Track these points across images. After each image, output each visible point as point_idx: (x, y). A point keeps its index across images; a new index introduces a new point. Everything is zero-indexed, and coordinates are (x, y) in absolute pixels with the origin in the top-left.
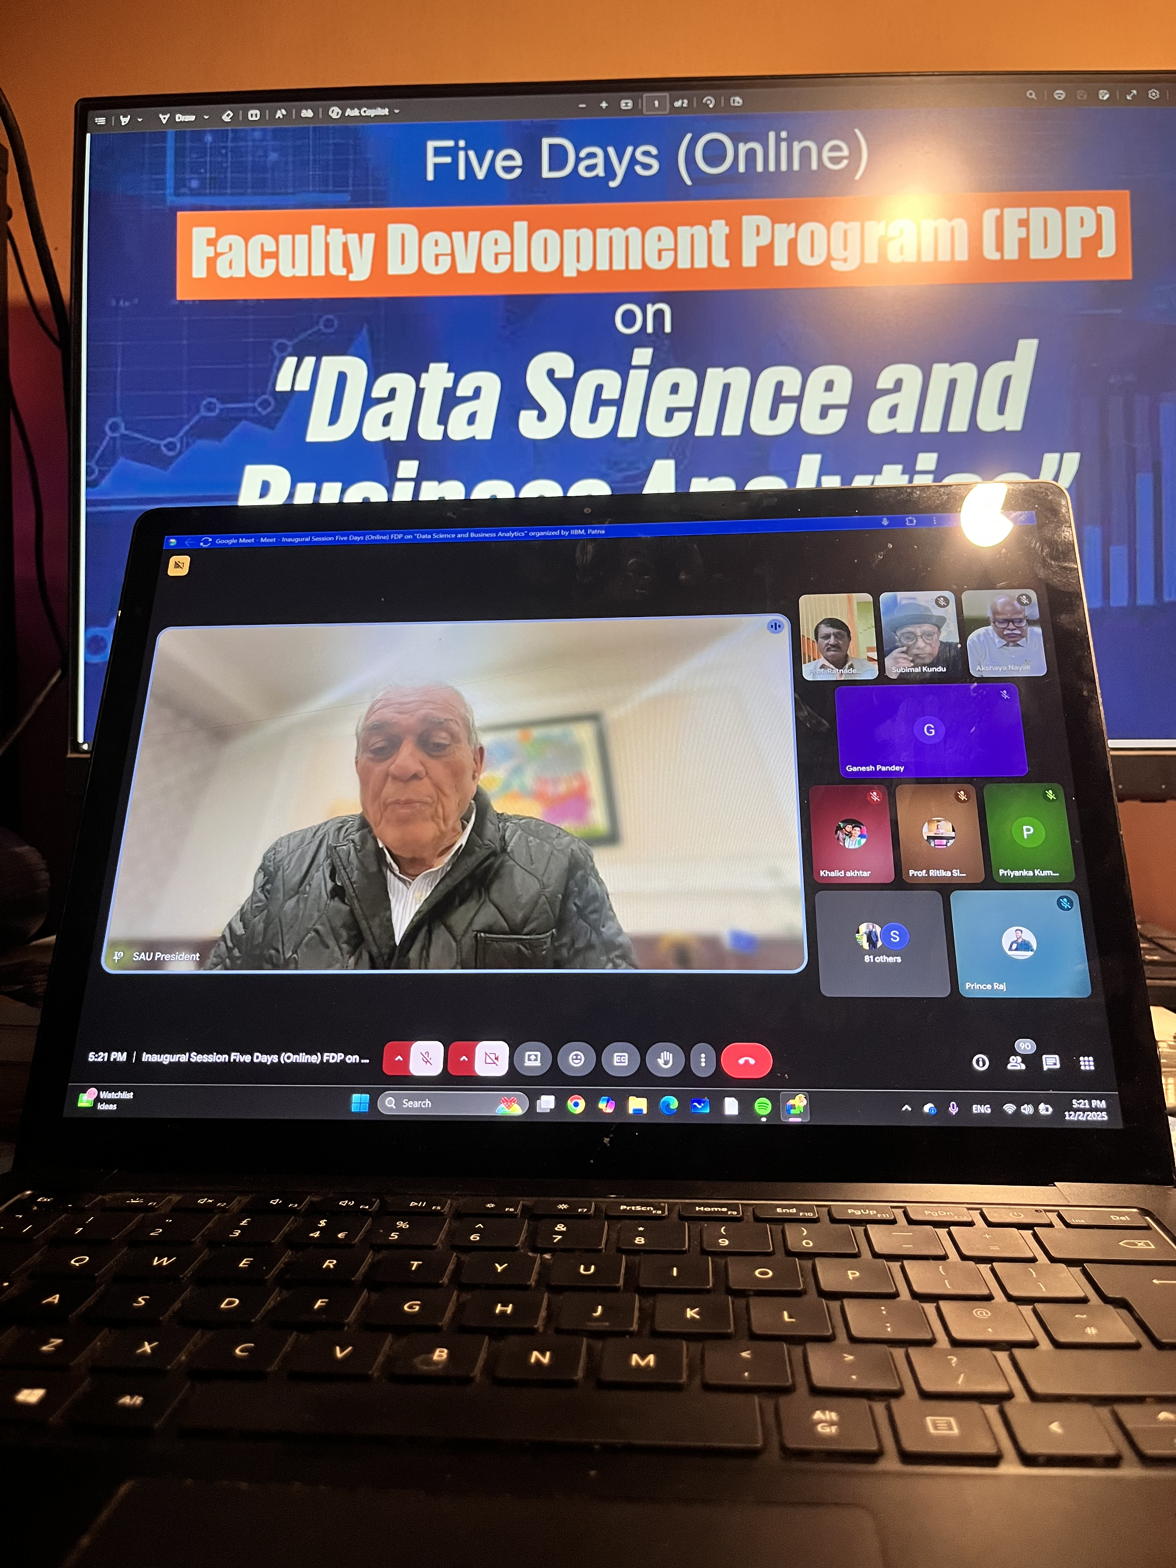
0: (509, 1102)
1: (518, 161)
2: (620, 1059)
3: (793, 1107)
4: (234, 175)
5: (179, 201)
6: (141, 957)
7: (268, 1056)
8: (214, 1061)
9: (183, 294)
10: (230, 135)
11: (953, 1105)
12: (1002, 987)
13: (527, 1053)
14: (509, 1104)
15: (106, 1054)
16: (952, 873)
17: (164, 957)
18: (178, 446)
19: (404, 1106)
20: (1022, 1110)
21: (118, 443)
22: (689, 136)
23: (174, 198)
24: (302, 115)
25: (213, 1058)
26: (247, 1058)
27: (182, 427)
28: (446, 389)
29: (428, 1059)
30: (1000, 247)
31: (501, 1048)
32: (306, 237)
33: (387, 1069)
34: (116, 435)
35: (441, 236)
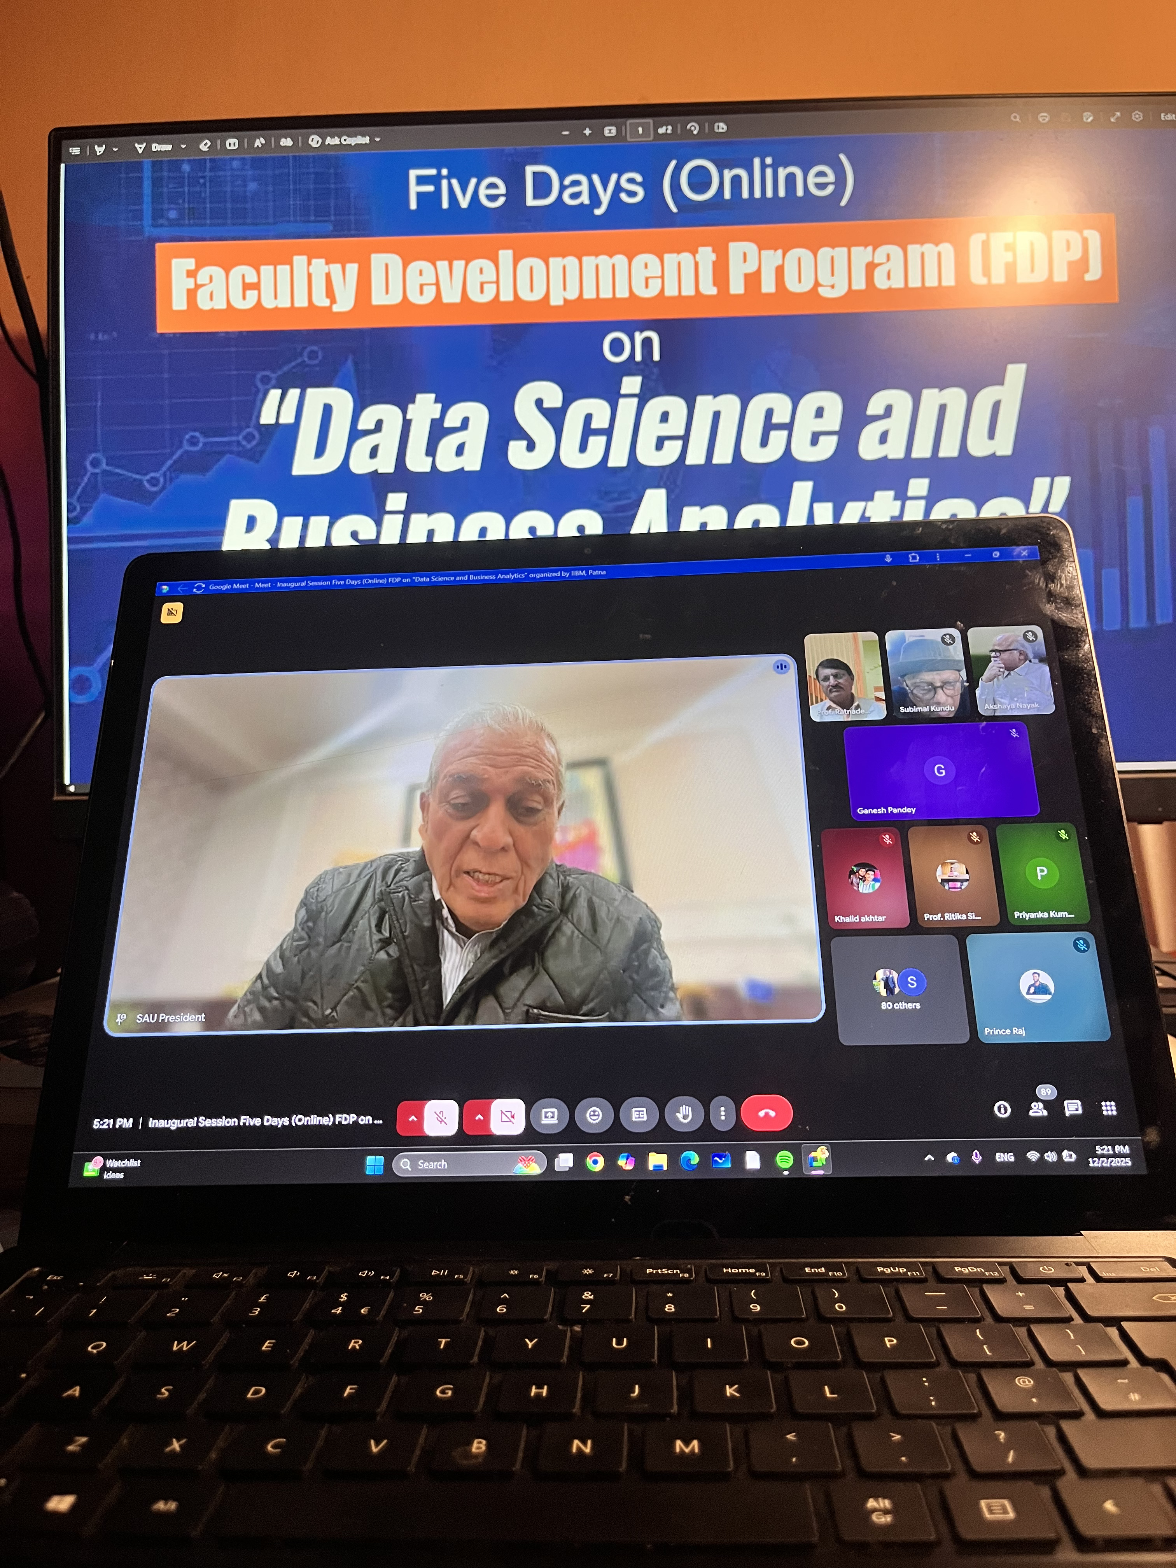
0: (527, 1161)
1: (502, 189)
2: (639, 1114)
3: (815, 1159)
4: (212, 206)
5: (156, 232)
6: (145, 1019)
7: (279, 1119)
8: (223, 1125)
9: (163, 327)
10: (208, 164)
11: (976, 1154)
12: (1022, 1032)
13: (544, 1110)
14: (527, 1163)
15: (112, 1121)
16: (967, 916)
17: (168, 1018)
18: (162, 480)
19: (420, 1168)
20: (1046, 1158)
21: (99, 478)
22: (673, 163)
23: (153, 230)
24: (282, 144)
25: (222, 1122)
26: (257, 1122)
27: (164, 462)
28: (433, 420)
29: (443, 1118)
30: (987, 272)
31: (517, 1106)
32: (288, 267)
33: (401, 1131)
34: (97, 471)
35: (425, 265)
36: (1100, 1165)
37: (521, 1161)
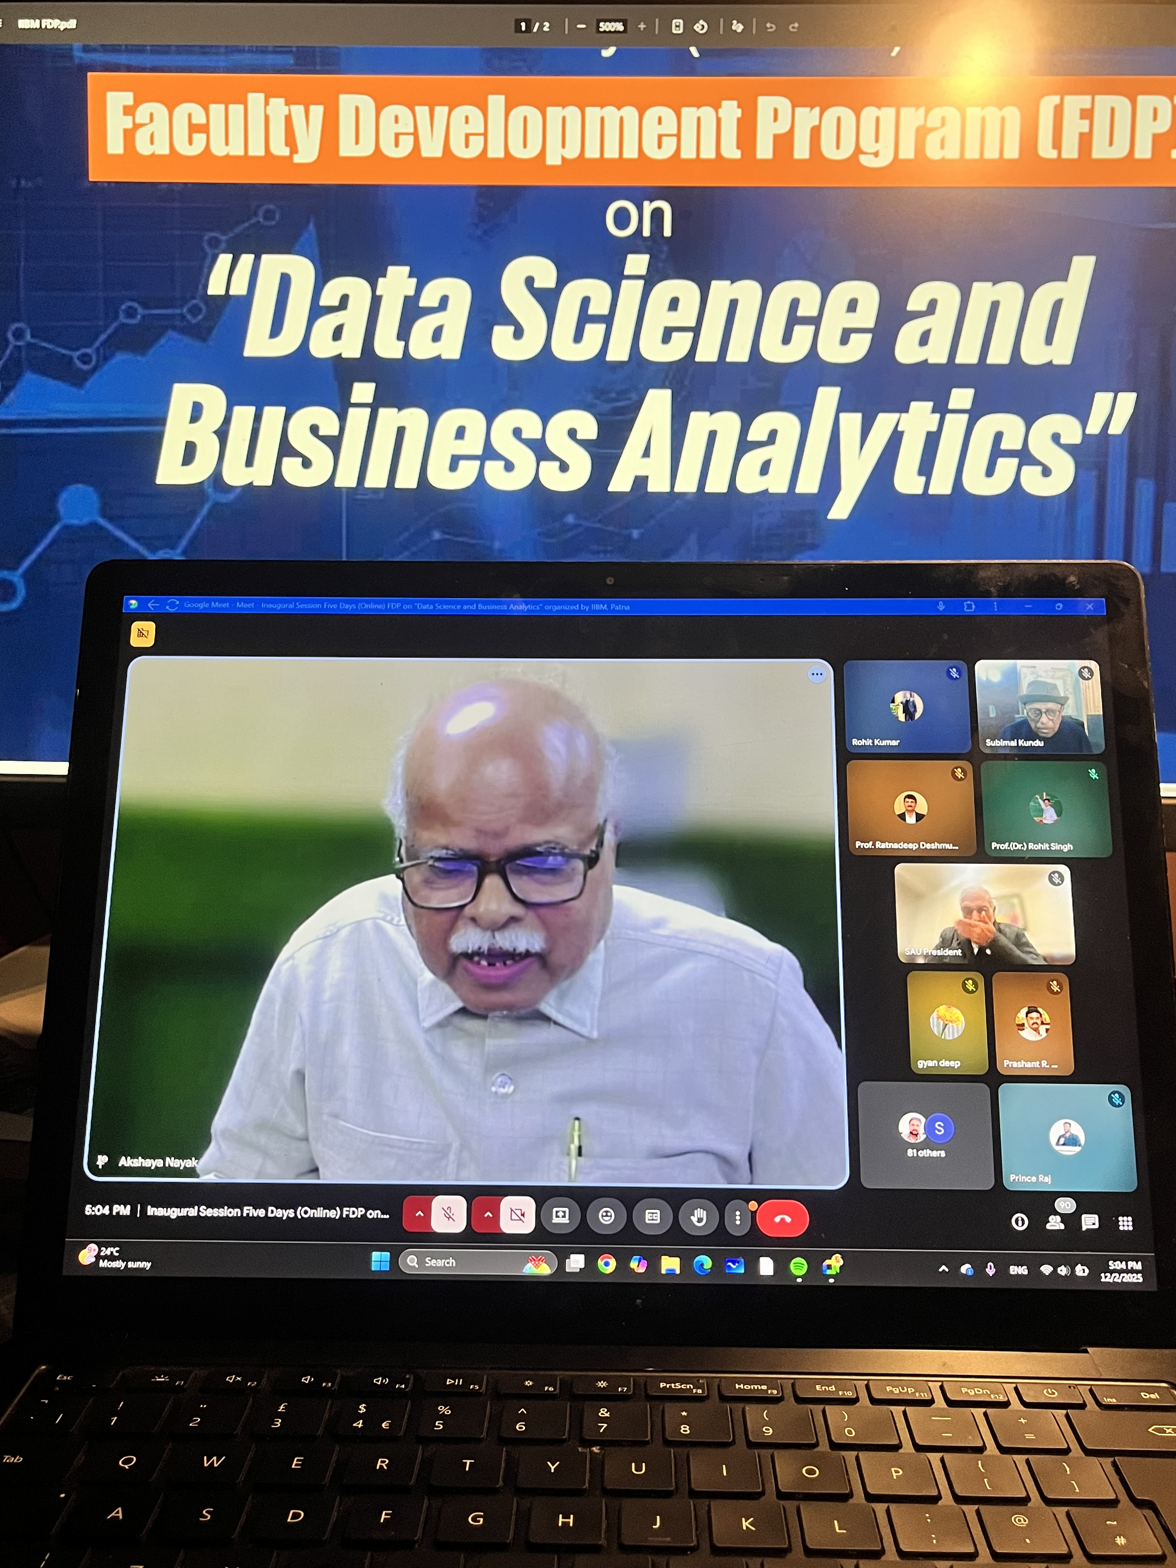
0: (537, 1261)
2: (652, 1216)
3: (829, 1267)
5: (88, 58)
7: (284, 1211)
8: (226, 1215)
11: (991, 1266)
13: (555, 1210)
14: (537, 1263)
15: (107, 1207)
18: (95, 358)
19: (426, 1265)
20: (1059, 1272)
25: (224, 1212)
26: (261, 1213)
28: (407, 298)
29: (451, 1215)
30: (1057, 143)
31: (528, 1205)
32: (241, 107)
33: (408, 1225)
34: (21, 343)
35: (401, 110)
36: (1111, 1281)
37: (531, 1261)
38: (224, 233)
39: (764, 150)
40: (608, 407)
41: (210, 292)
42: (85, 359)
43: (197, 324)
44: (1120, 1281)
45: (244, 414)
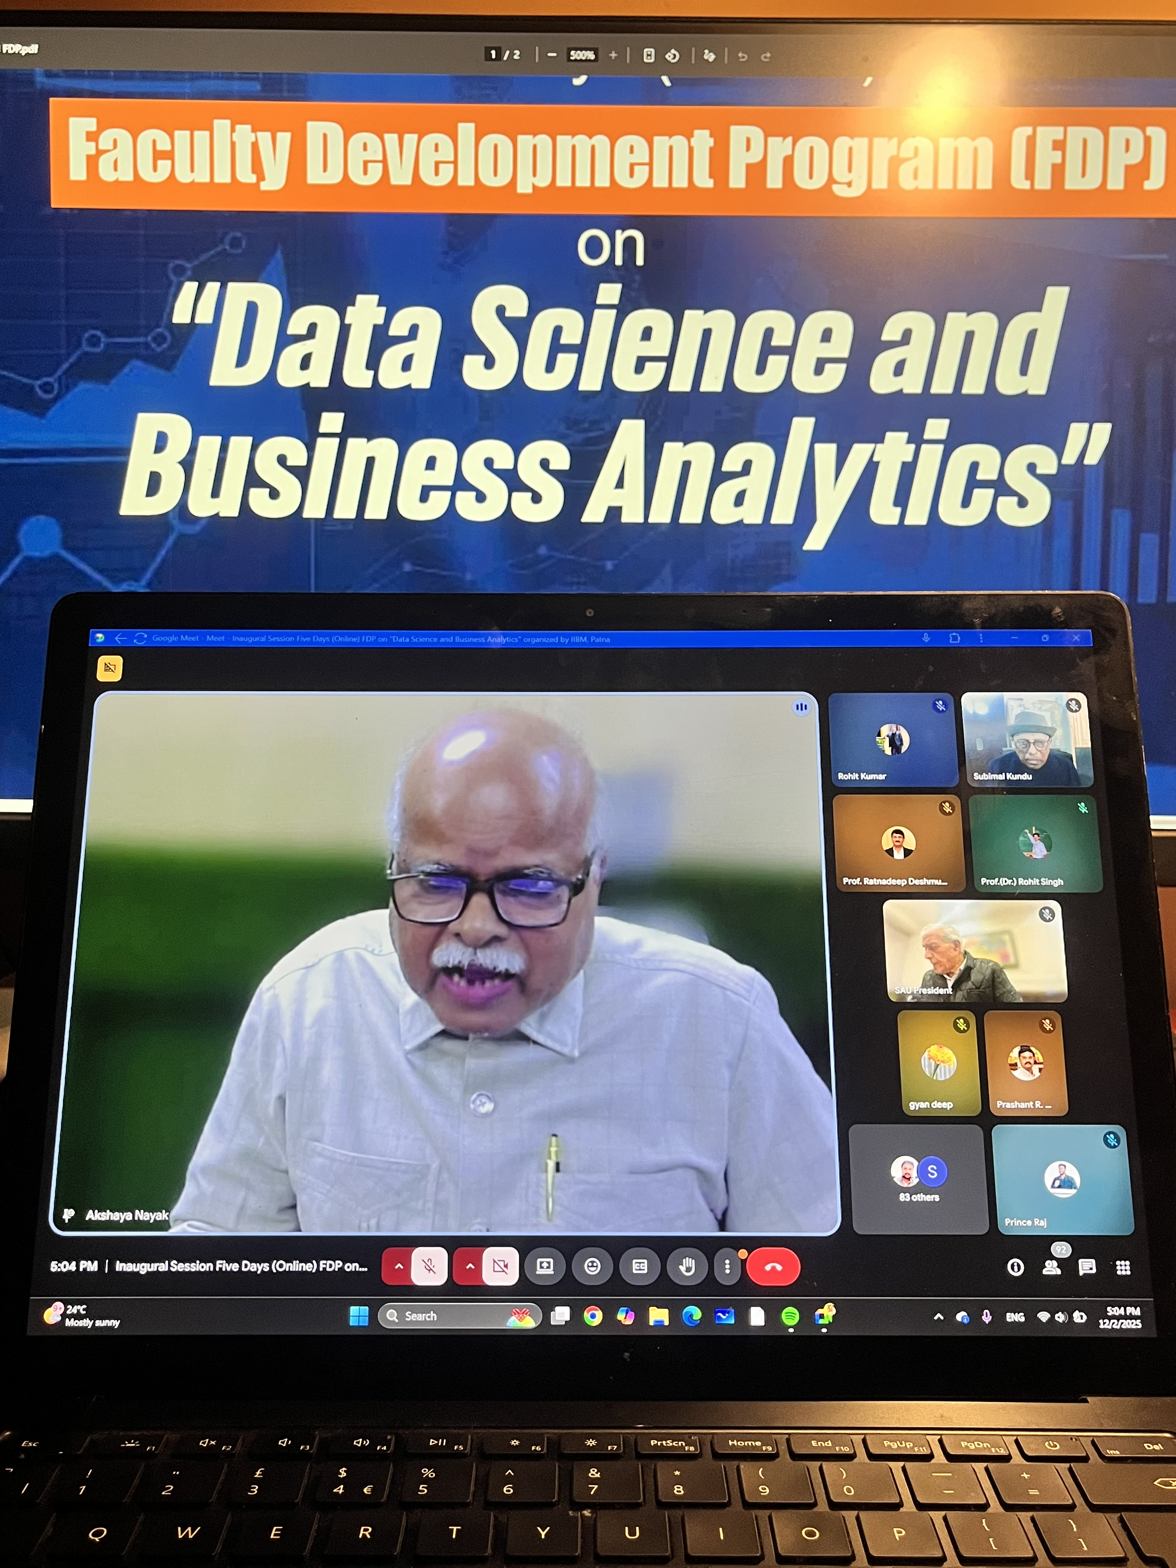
0: (521, 1314)
2: (640, 1266)
3: (822, 1316)
5: (50, 83)
7: (258, 1264)
8: (198, 1270)
11: (987, 1313)
13: (539, 1260)
14: (521, 1316)
15: (73, 1264)
19: (407, 1319)
20: (1056, 1318)
25: (196, 1266)
26: (235, 1267)
28: (376, 327)
30: (1030, 173)
31: (510, 1255)
32: (207, 133)
33: (387, 1278)
35: (370, 138)
36: (1110, 1327)
37: (515, 1314)
38: (189, 260)
39: (737, 180)
40: (580, 437)
41: (176, 319)
42: (48, 388)
43: (163, 352)
44: (1118, 1327)
45: (210, 444)
